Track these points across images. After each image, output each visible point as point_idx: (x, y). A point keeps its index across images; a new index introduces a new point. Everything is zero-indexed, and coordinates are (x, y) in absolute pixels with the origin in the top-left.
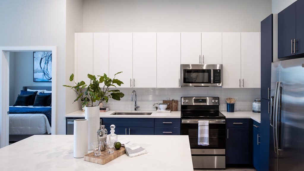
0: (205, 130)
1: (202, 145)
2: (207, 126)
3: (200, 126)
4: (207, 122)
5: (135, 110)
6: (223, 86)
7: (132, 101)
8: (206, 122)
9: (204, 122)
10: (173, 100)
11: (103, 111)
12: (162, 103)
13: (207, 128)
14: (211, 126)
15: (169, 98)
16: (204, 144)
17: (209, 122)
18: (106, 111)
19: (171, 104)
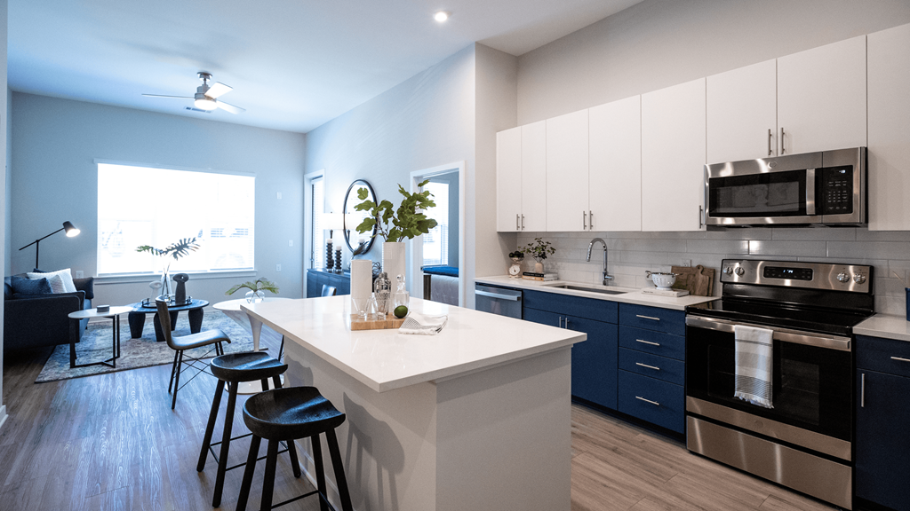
0: (756, 356)
1: (749, 403)
2: (765, 344)
3: (740, 341)
4: (764, 332)
5: (605, 284)
6: (870, 224)
7: (589, 261)
8: (760, 331)
9: (754, 331)
10: (699, 267)
11: (537, 278)
12: (670, 272)
13: (764, 353)
14: (778, 346)
15: (688, 261)
16: (754, 399)
17: (773, 334)
18: (544, 279)
19: (692, 277)
